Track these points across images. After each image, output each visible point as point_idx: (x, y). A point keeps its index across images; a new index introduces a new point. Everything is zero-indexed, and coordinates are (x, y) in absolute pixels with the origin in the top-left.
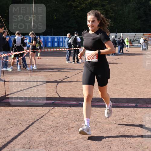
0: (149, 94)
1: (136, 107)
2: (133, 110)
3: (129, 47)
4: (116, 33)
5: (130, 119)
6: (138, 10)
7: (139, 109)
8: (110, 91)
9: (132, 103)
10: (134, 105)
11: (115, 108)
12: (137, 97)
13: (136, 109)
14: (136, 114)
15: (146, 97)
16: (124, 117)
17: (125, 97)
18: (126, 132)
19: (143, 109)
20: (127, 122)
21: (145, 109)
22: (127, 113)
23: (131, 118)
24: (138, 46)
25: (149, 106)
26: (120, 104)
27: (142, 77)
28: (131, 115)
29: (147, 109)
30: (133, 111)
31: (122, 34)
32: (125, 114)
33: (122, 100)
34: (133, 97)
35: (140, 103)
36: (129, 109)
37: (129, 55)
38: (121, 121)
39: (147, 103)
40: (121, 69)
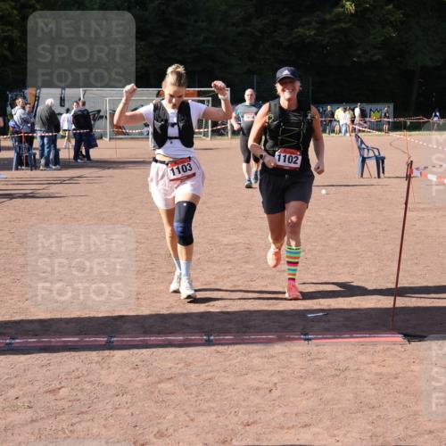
0: (156, 298)
1: (110, 346)
2: (96, 359)
3: (111, 139)
4: (63, 88)
5: (82, 389)
6: (138, 7)
7: (118, 354)
8: (23, 295)
9: (97, 335)
10: (103, 340)
11: (33, 355)
12: (116, 314)
13: (107, 353)
14: (103, 372)
15: (145, 311)
16: (63, 384)
17: (75, 313)
18: (64, 433)
19: (131, 351)
20: (71, 398)
21: (136, 351)
22: (73, 368)
23: (88, 387)
24: (141, 133)
25: (150, 343)
26: (54, 340)
27: (140, 243)
28: (88, 374)
29: (144, 351)
30: (97, 362)
31: (85, 91)
32: (68, 373)
33: (64, 325)
34: (102, 312)
35: (124, 333)
36: (84, 355)
37: (109, 168)
38: (50, 397)
39: (146, 333)
40: (74, 218)
